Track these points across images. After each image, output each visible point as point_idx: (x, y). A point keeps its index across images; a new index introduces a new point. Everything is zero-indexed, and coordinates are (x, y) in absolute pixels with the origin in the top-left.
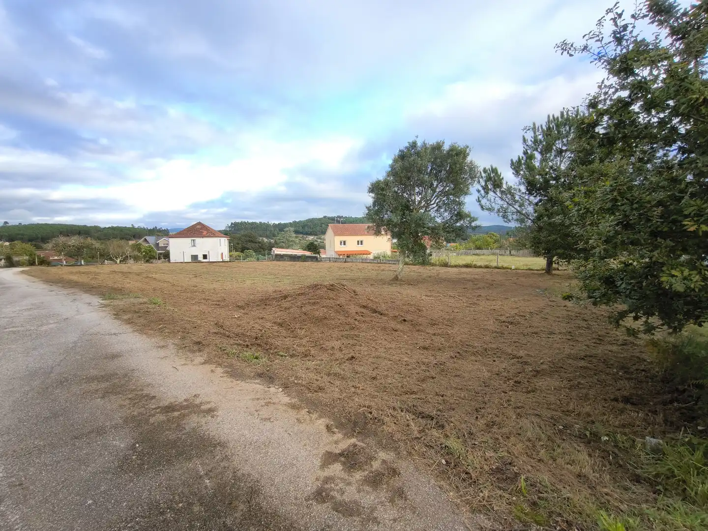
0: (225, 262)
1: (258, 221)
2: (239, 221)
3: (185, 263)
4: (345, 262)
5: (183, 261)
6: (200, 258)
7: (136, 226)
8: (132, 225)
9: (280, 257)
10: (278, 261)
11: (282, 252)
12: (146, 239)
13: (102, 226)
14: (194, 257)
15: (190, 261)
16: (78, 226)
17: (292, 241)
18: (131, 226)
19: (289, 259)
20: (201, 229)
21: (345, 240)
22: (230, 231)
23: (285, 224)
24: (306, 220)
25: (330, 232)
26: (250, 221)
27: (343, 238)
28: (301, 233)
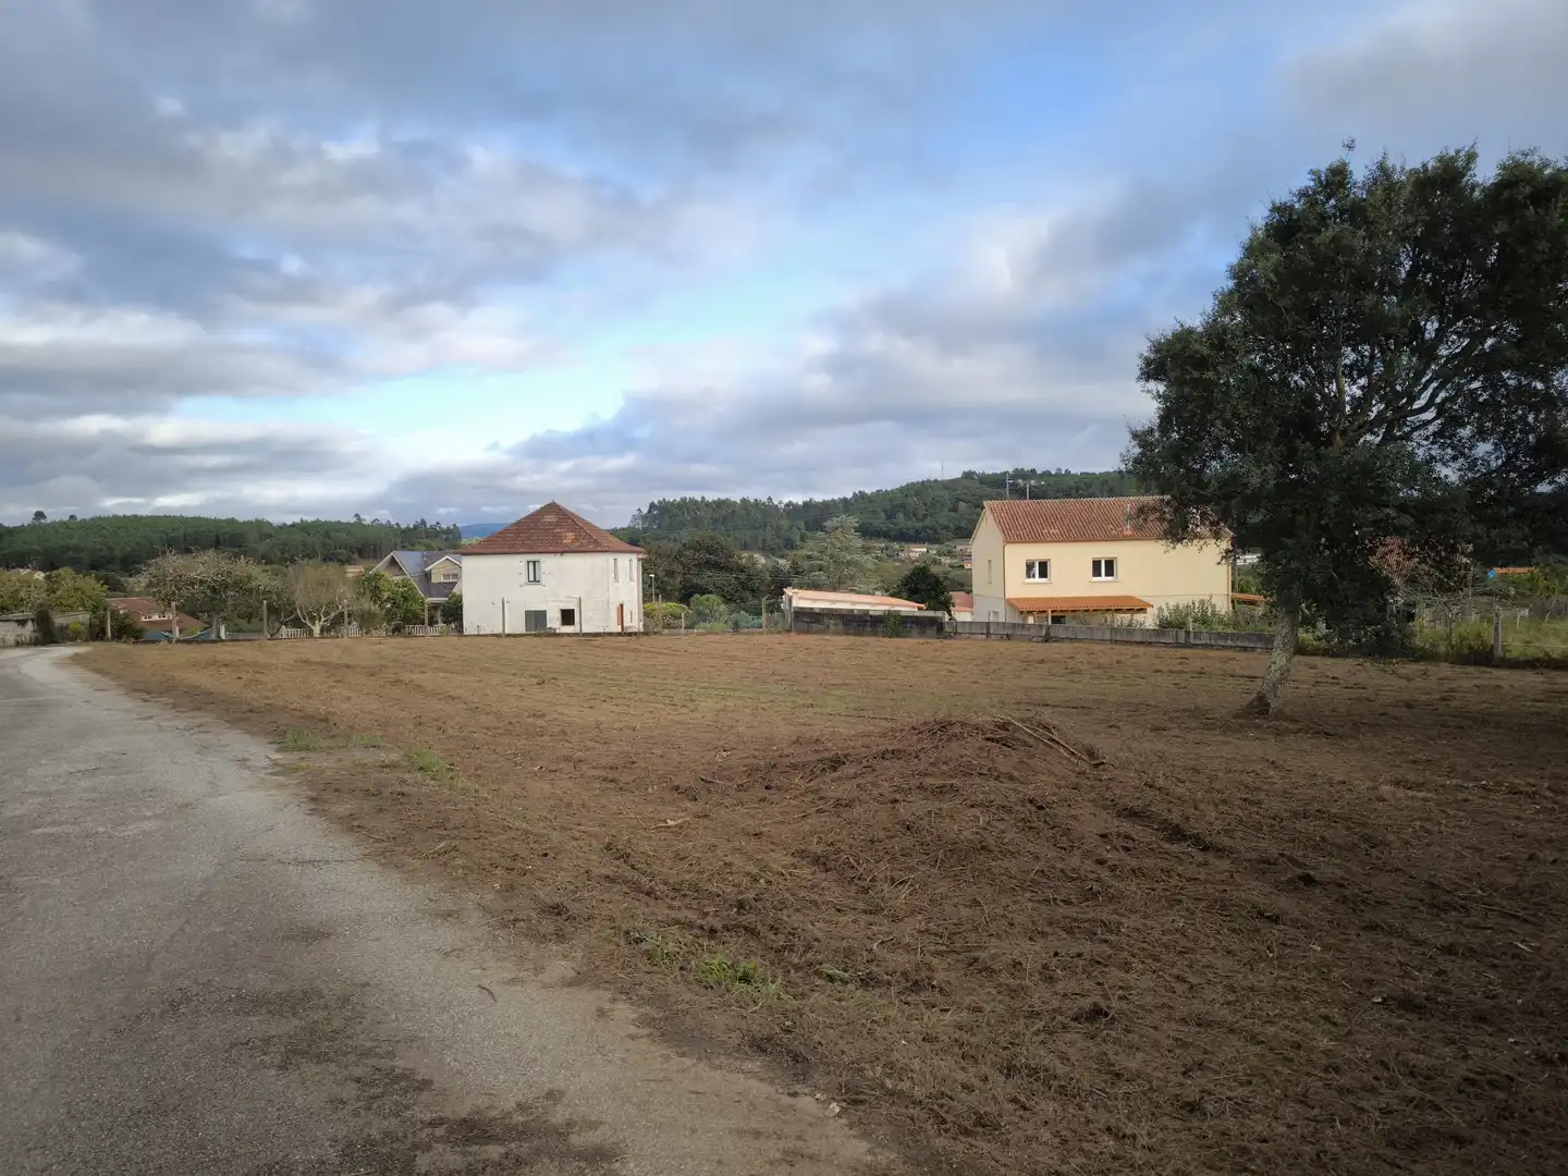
0: (630, 634)
1: (736, 497)
2: (673, 496)
3: (509, 635)
4: (1046, 641)
5: (499, 631)
6: (554, 621)
7: (368, 519)
8: (357, 515)
9: (810, 620)
10: (800, 632)
11: (815, 600)
12: (393, 562)
13: (276, 519)
14: (536, 619)
15: (524, 632)
16: (216, 522)
17: (849, 564)
18: (353, 520)
19: (841, 627)
20: (557, 525)
21: (1043, 557)
22: (645, 530)
23: (824, 503)
24: (901, 490)
25: (987, 531)
26: (711, 497)
27: (1037, 552)
28: (886, 535)
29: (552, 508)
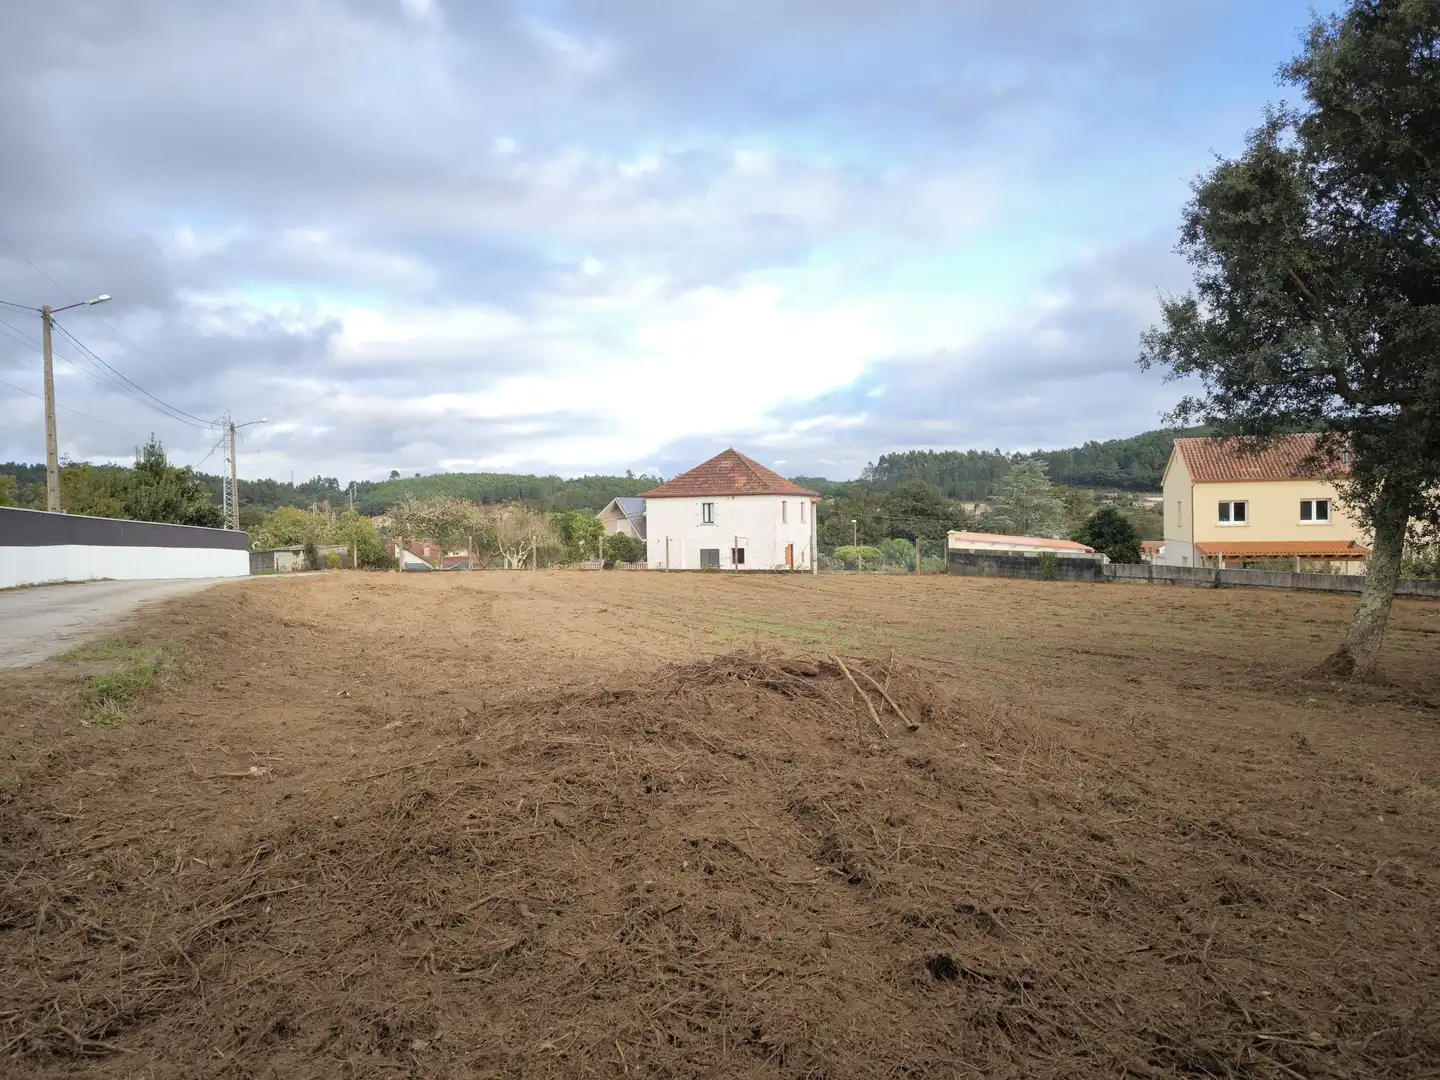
1: (963, 450)
2: (902, 450)
6: (726, 562)
7: (637, 476)
8: (628, 471)
9: (968, 561)
10: (956, 573)
11: (973, 542)
12: (616, 507)
13: (566, 477)
14: (710, 556)
15: (699, 568)
16: (519, 479)
17: (1037, 508)
18: (625, 476)
19: (995, 569)
20: (732, 470)
22: (875, 482)
23: (1054, 453)
24: (1137, 439)
26: (938, 450)
27: (1232, 493)
29: (730, 454)
